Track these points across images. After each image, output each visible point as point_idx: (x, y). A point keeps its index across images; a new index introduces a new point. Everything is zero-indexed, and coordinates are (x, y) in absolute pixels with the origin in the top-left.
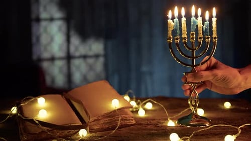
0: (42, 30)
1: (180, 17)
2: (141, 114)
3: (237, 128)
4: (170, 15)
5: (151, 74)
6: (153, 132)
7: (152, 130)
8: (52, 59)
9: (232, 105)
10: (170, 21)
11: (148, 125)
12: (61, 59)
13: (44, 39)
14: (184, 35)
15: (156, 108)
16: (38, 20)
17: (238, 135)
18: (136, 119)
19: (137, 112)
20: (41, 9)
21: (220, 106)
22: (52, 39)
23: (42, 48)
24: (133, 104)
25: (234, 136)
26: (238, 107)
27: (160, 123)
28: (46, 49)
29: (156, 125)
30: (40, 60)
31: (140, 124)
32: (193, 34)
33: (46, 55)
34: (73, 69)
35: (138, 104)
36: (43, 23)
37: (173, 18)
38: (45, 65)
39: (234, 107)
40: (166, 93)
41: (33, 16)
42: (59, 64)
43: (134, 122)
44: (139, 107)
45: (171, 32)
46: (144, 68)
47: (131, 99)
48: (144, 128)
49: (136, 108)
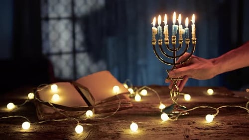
0: (50, 28)
1: (163, 25)
2: (138, 99)
3: (215, 109)
4: (154, 23)
5: (146, 66)
6: (148, 113)
7: (147, 111)
8: (60, 54)
9: (214, 91)
10: (154, 28)
11: (143, 107)
12: (67, 53)
13: (52, 36)
14: (167, 39)
15: (151, 94)
16: (47, 19)
17: (217, 114)
18: (133, 103)
19: (134, 97)
20: (50, 9)
21: (204, 92)
22: (59, 36)
23: (51, 44)
24: (131, 91)
25: (213, 115)
26: (219, 93)
27: (153, 106)
28: (54, 45)
29: (150, 108)
30: (49, 54)
31: (137, 107)
32: (174, 38)
33: (54, 50)
34: (78, 62)
35: (135, 91)
36: (52, 22)
37: (157, 26)
38: (54, 59)
39: (216, 93)
40: (159, 82)
41: (43, 16)
42: (66, 57)
43: (131, 105)
44: (136, 94)
45: (155, 37)
46: (141, 62)
47: (129, 87)
48: (140, 110)
49: (133, 94)
